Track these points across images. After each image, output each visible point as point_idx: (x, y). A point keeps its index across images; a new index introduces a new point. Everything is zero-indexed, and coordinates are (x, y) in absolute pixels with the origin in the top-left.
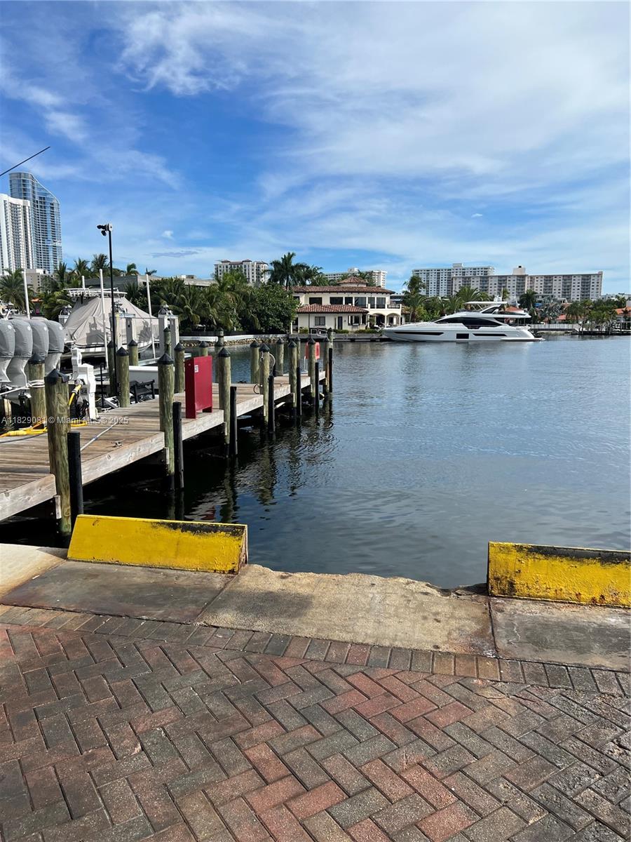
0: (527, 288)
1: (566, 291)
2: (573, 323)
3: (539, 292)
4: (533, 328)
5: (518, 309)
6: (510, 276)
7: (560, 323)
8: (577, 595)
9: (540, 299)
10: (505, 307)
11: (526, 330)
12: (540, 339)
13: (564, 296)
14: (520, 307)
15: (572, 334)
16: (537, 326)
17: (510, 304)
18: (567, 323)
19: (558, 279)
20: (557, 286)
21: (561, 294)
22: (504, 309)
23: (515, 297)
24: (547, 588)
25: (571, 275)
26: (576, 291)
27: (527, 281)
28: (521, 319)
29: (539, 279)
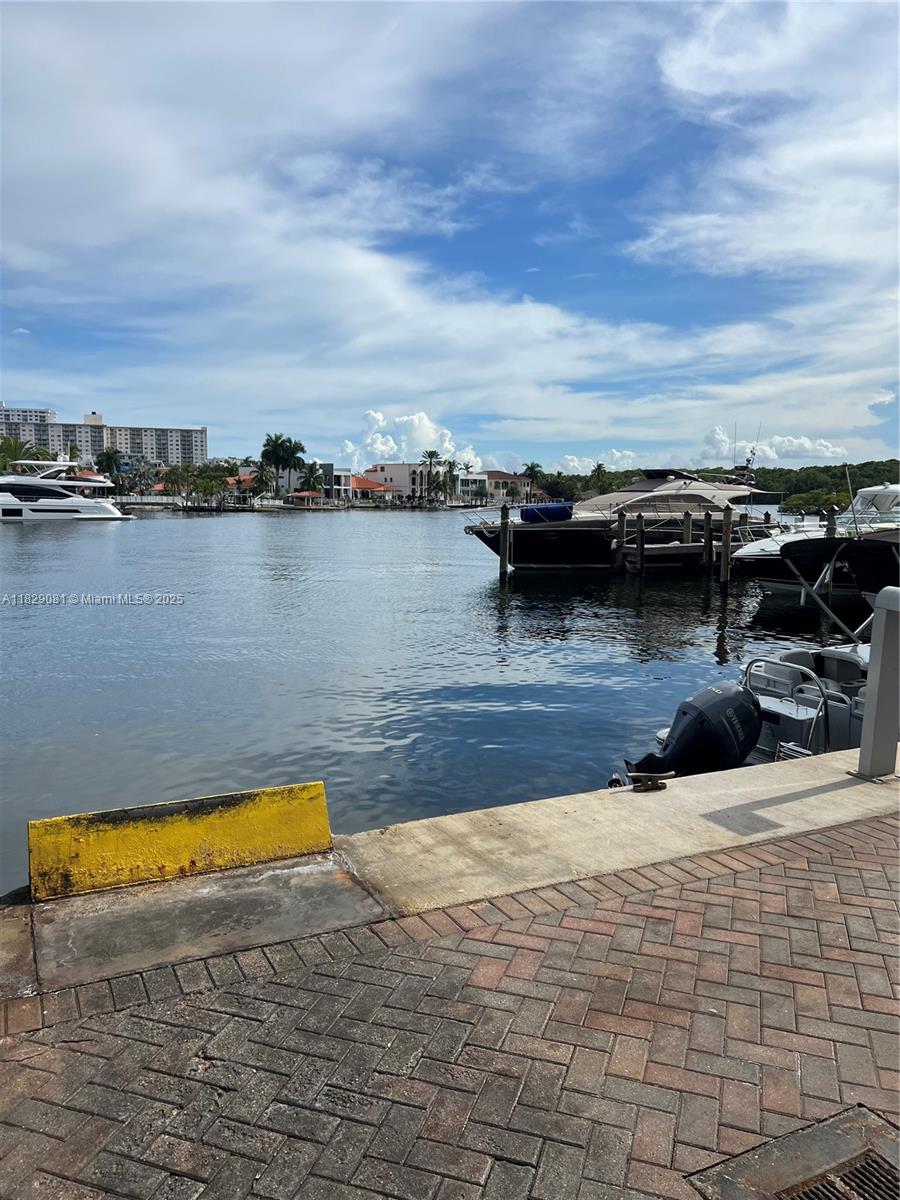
0: (106, 444)
1: (162, 452)
2: (174, 495)
3: (123, 450)
4: (118, 501)
5: (96, 475)
6: (80, 426)
7: (156, 495)
8: (159, 869)
9: (126, 460)
10: (77, 470)
11: (108, 504)
12: (130, 516)
13: (159, 457)
14: (100, 472)
15: (174, 510)
16: (125, 499)
17: (83, 465)
18: (165, 495)
19: (148, 433)
20: (149, 444)
21: (154, 455)
22: (75, 474)
23: (90, 456)
24: (118, 870)
25: (167, 430)
26: (175, 451)
27: (106, 434)
28: (100, 488)
29: (123, 432)
